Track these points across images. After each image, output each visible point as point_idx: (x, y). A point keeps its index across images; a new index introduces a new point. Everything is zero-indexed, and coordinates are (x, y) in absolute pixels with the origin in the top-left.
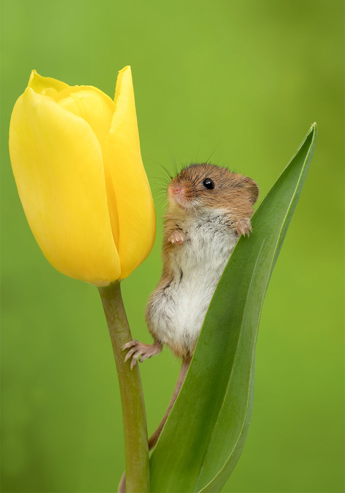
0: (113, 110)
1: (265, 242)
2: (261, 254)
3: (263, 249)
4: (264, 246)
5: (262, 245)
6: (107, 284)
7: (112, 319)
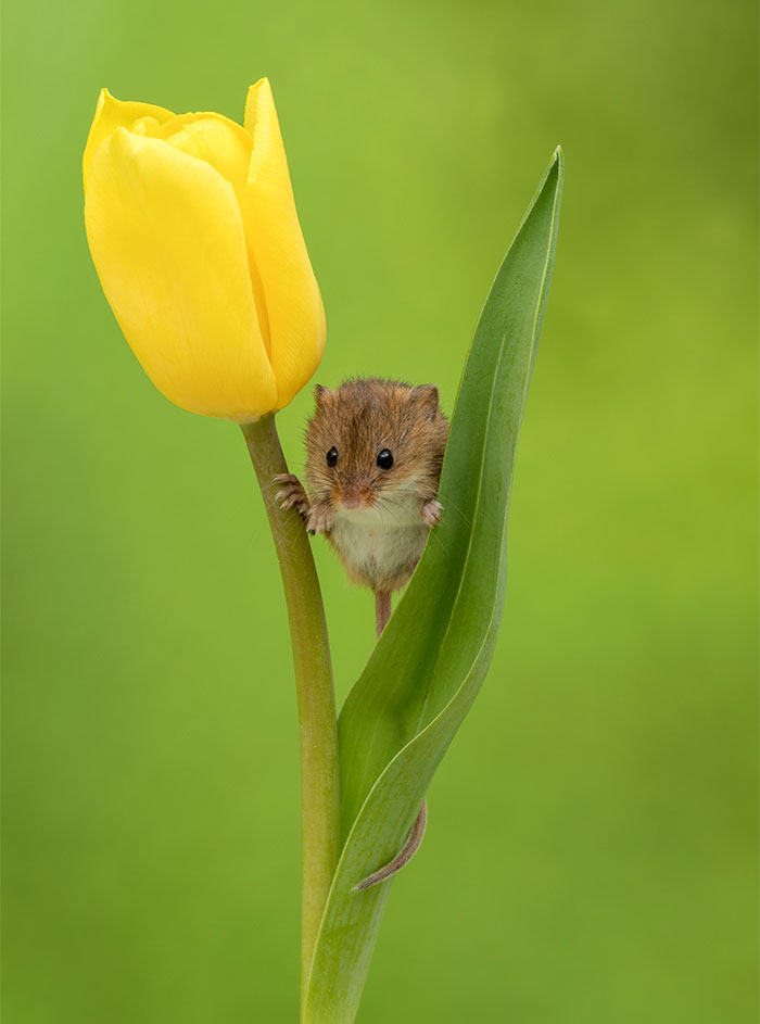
0: (248, 146)
1: (507, 342)
2: (502, 361)
3: (504, 352)
4: (506, 348)
5: (502, 345)
6: (255, 418)
7: (266, 473)
